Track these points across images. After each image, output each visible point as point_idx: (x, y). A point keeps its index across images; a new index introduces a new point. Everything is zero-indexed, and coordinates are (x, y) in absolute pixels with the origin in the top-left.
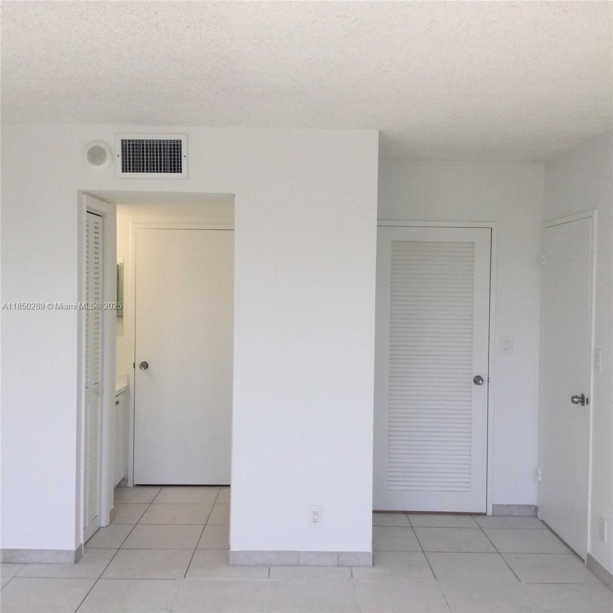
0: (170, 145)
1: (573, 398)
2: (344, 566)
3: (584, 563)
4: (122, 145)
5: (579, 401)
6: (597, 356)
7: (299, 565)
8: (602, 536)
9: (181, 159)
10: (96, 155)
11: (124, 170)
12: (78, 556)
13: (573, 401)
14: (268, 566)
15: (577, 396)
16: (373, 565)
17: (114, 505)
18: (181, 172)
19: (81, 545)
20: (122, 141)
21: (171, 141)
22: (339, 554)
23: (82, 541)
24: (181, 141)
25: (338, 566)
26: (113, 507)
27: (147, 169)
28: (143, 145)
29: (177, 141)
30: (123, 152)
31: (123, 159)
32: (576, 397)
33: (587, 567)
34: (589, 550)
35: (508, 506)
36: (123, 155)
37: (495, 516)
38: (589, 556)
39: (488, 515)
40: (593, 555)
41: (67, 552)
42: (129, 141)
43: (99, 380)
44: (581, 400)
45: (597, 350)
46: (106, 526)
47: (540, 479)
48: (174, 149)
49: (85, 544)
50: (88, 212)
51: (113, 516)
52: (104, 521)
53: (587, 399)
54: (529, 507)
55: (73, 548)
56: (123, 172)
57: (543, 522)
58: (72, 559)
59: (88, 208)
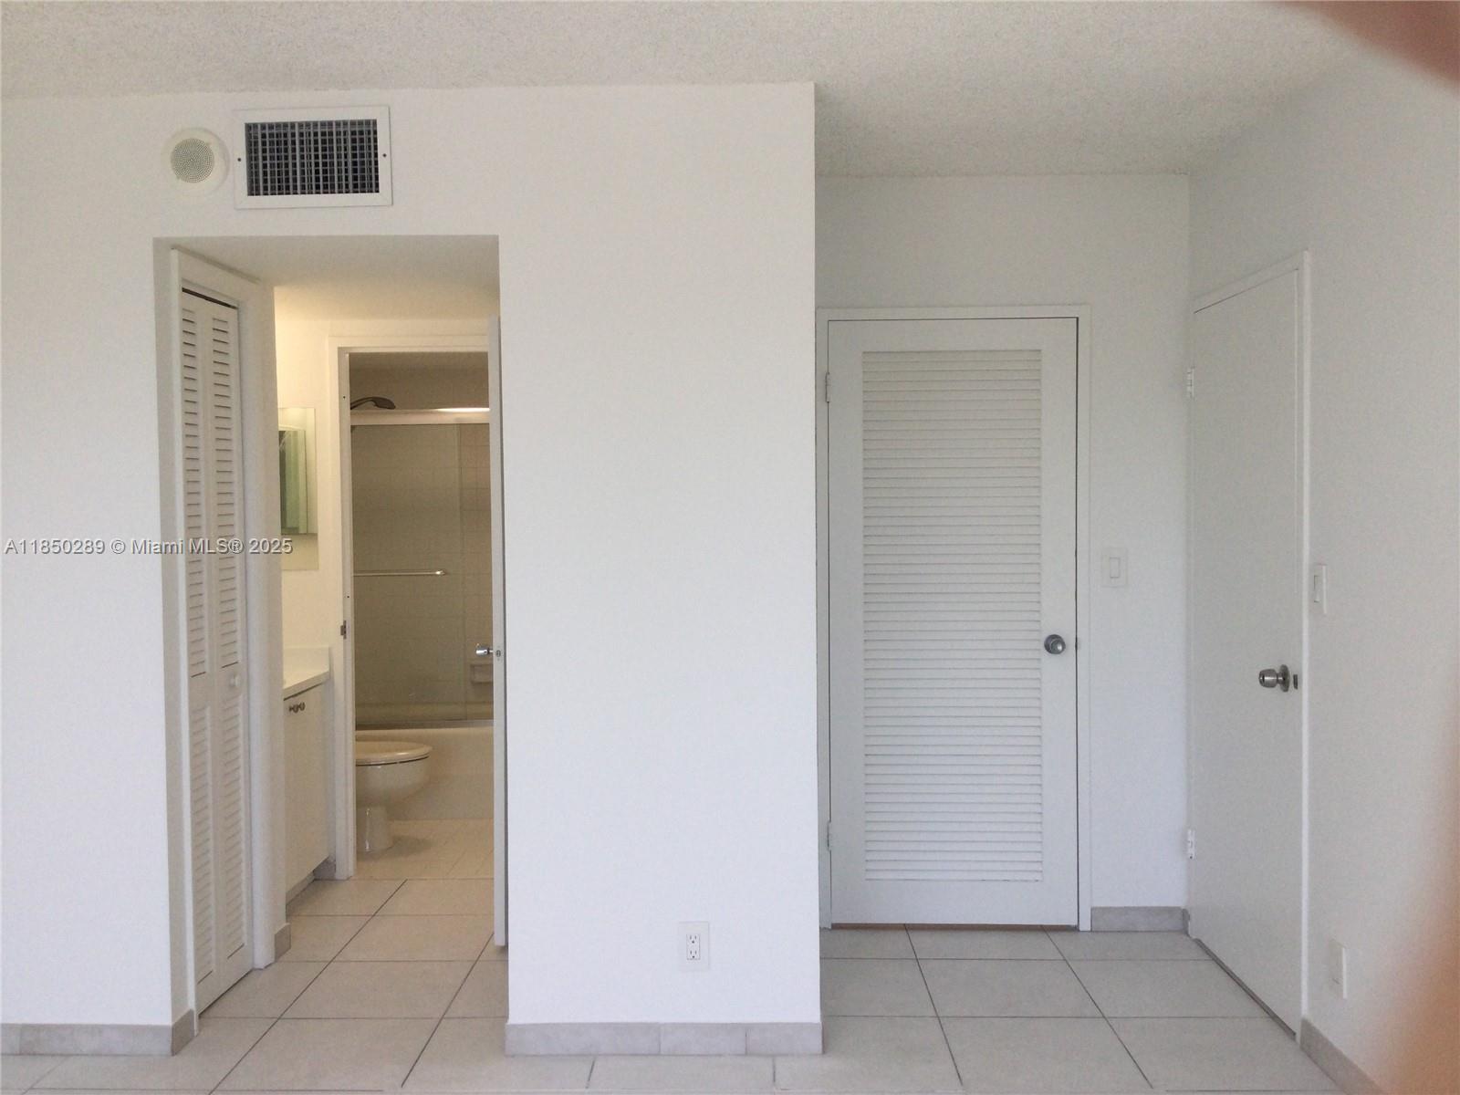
0: (353, 133)
1: (1262, 675)
2: (759, 1055)
3: (1294, 1039)
4: (249, 136)
5: (1278, 681)
6: (1315, 580)
7: (658, 1054)
8: (1336, 981)
9: (376, 163)
10: (191, 159)
11: (253, 190)
12: (181, 1036)
13: (1263, 682)
14: (591, 1058)
15: (1273, 671)
16: (825, 1051)
17: (287, 922)
18: (378, 192)
19: (190, 1013)
20: (249, 127)
21: (353, 123)
22: (747, 1029)
23: (191, 1004)
24: (375, 123)
25: (747, 1053)
26: (285, 924)
27: (303, 187)
28: (293, 135)
29: (368, 122)
30: (249, 151)
31: (250, 167)
32: (1270, 672)
33: (1302, 1049)
34: (1305, 1010)
35: (1126, 910)
36: (249, 159)
37: (1097, 932)
38: (1306, 1025)
39: (1081, 929)
40: (1312, 1020)
41: (155, 1030)
42: (263, 127)
43: (240, 657)
44: (1281, 678)
45: (1317, 565)
46: (266, 967)
47: (1192, 851)
48: (362, 140)
49: (200, 1016)
50: (184, 290)
51: (282, 944)
52: (262, 953)
53: (1295, 678)
54: (1170, 910)
55: (166, 1020)
56: (251, 194)
57: (1199, 942)
58: (165, 1045)
59: (184, 280)
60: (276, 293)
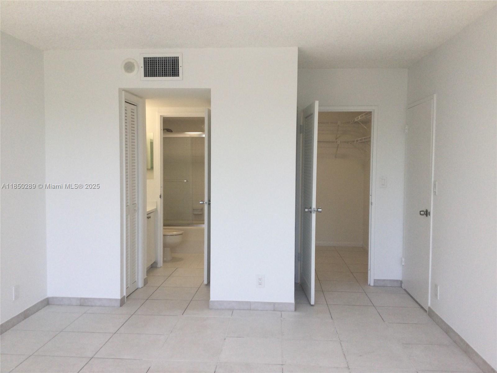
0: (172, 60)
1: (420, 212)
2: (278, 311)
3: (427, 313)
4: (144, 61)
5: (425, 214)
6: (435, 185)
7: (251, 310)
8: (436, 295)
9: (178, 68)
10: (129, 67)
11: (145, 75)
12: (122, 302)
13: (420, 214)
14: (232, 310)
15: (424, 211)
16: (295, 310)
17: (147, 275)
18: (179, 76)
19: (124, 296)
20: (144, 58)
21: (172, 57)
22: (274, 304)
23: (125, 294)
24: (178, 57)
25: (274, 310)
26: (146, 277)
27: (159, 75)
28: (156, 60)
29: (176, 57)
30: (144, 65)
31: (145, 69)
32: (423, 211)
33: (428, 315)
34: (429, 304)
35: (384, 280)
36: (144, 67)
37: (376, 286)
38: (429, 308)
39: (371, 285)
40: (432, 308)
41: (116, 300)
42: (148, 58)
43: (136, 202)
44: (425, 213)
45: (435, 181)
46: (142, 287)
47: (403, 264)
48: (175, 62)
49: (127, 297)
50: (125, 102)
51: (146, 282)
52: (140, 284)
53: (429, 212)
54: (397, 281)
55: (119, 297)
56: (145, 76)
57: (405, 290)
58: (118, 304)
59: (125, 99)
60: (146, 101)
